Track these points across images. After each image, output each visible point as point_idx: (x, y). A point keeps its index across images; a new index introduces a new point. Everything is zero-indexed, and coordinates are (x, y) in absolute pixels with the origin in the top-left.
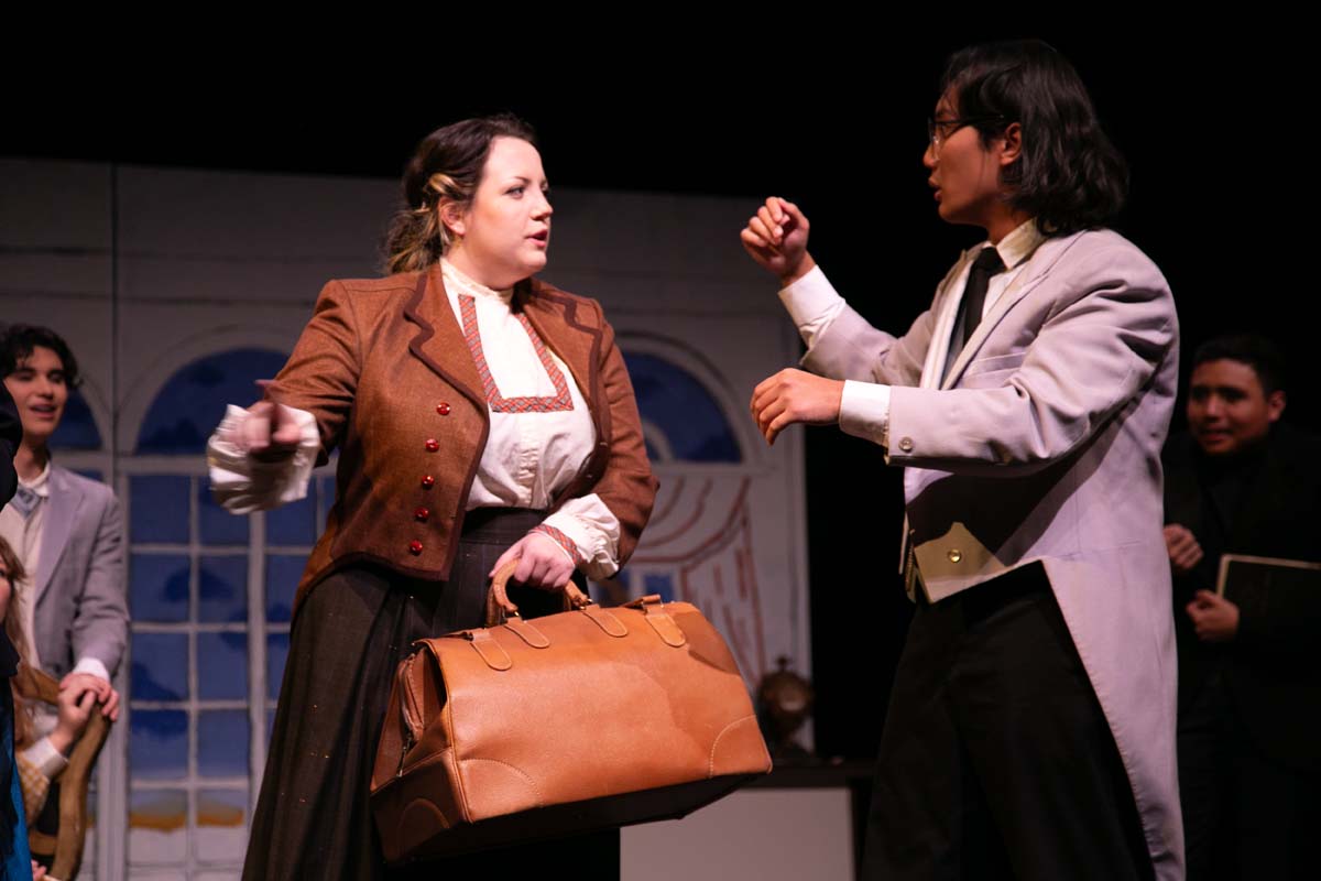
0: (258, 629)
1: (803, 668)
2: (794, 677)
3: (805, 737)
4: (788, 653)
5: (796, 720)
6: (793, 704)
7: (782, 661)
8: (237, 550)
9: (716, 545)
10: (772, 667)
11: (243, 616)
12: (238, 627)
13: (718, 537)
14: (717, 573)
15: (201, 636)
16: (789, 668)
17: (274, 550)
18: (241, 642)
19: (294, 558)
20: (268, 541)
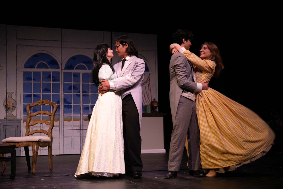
0: (81, 94)
1: (157, 100)
2: (156, 101)
3: (157, 110)
4: (155, 98)
5: (156, 107)
6: (156, 105)
7: (154, 99)
8: (79, 83)
9: (145, 83)
10: (153, 100)
11: (79, 92)
12: (79, 94)
13: (146, 82)
14: (145, 87)
15: (73, 95)
16: (155, 100)
17: (83, 83)
18: (79, 96)
19: (86, 84)
20: (83, 82)
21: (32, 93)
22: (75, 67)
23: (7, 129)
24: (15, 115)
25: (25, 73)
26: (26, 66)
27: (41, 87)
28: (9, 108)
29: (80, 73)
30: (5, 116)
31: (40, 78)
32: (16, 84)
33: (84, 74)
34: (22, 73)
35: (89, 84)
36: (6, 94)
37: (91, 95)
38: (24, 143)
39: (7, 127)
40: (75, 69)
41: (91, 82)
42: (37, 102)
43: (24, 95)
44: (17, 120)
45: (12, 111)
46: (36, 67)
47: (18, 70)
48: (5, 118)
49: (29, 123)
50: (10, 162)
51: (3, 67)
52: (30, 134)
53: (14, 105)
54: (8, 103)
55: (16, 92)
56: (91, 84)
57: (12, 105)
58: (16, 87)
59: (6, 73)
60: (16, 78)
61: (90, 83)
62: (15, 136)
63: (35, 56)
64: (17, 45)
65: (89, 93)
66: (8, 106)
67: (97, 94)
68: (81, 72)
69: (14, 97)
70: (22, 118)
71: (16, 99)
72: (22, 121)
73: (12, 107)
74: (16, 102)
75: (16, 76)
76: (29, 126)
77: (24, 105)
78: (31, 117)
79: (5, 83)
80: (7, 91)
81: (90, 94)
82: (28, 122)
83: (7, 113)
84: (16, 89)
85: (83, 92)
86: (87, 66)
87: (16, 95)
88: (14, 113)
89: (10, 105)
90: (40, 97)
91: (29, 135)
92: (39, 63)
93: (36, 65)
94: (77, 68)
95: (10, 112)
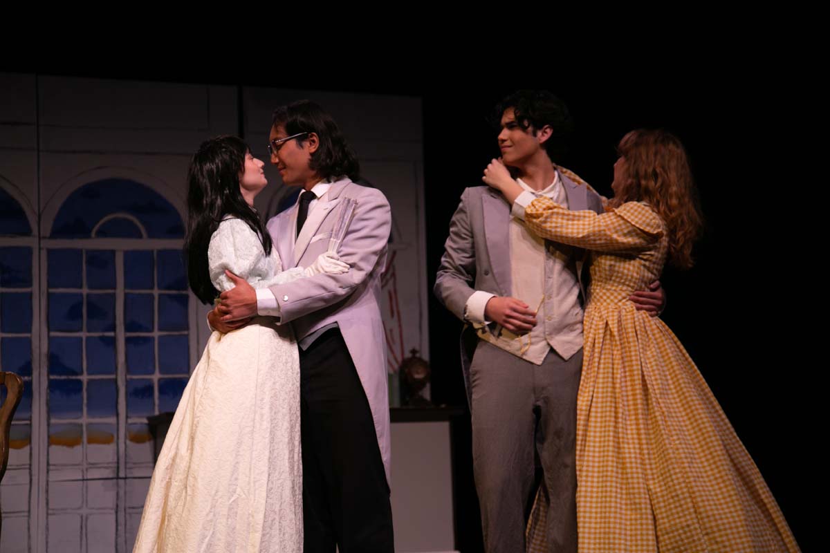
0: (121, 335)
1: (425, 355)
2: (420, 359)
3: (426, 393)
4: (417, 348)
5: (421, 384)
6: (419, 376)
7: (414, 352)
8: (111, 291)
10: (408, 355)
11: (113, 328)
12: (112, 334)
15: (88, 338)
16: (418, 355)
17: (128, 291)
18: (112, 342)
19: (139, 294)
20: (126, 286)
22: (93, 227)
29: (113, 252)
33: (130, 256)
35: (152, 296)
37: (160, 337)
40: (93, 234)
41: (159, 288)
56: (160, 295)
61: (156, 292)
65: (152, 330)
67: (186, 333)
68: (120, 245)
81: (156, 334)
85: (128, 329)
86: (143, 223)
94: (102, 233)
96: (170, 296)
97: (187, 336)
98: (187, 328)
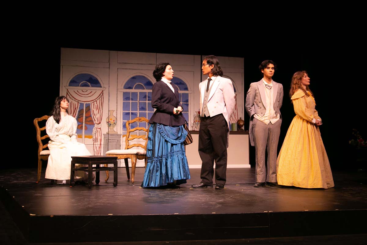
1: (243, 119)
2: (242, 120)
3: (243, 128)
4: (241, 117)
5: (242, 126)
6: (242, 124)
7: (240, 118)
10: (239, 119)
16: (241, 119)
21: (131, 111)
23: (109, 143)
24: (116, 131)
25: (124, 93)
26: (126, 88)
27: (138, 105)
28: (110, 125)
30: (108, 131)
31: (137, 98)
32: (117, 103)
34: (122, 93)
36: (108, 112)
38: (125, 156)
39: (109, 141)
41: (182, 102)
42: (135, 119)
43: (123, 112)
44: (118, 135)
45: (114, 127)
46: (134, 88)
47: (118, 91)
48: (108, 133)
49: (128, 138)
50: (113, 171)
51: (106, 88)
52: (129, 147)
53: (115, 122)
54: (110, 120)
55: (117, 110)
57: (113, 122)
58: (117, 105)
59: (108, 94)
60: (117, 98)
62: (116, 149)
63: (133, 78)
64: (118, 69)
66: (110, 123)
69: (115, 114)
70: (122, 133)
71: (117, 117)
72: (122, 136)
73: (113, 124)
74: (116, 119)
75: (117, 96)
76: (128, 140)
77: (123, 122)
78: (130, 132)
79: (107, 102)
80: (109, 109)
82: (128, 136)
83: (109, 129)
84: (117, 107)
86: (179, 87)
87: (117, 113)
88: (115, 129)
89: (112, 122)
90: (137, 115)
91: (128, 149)
92: (136, 84)
93: (134, 86)
95: (111, 128)
96: (184, 104)
97: (188, 113)
98: (188, 111)
